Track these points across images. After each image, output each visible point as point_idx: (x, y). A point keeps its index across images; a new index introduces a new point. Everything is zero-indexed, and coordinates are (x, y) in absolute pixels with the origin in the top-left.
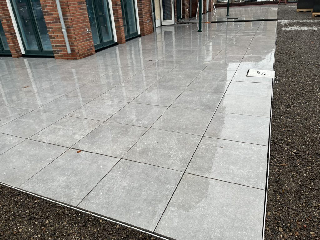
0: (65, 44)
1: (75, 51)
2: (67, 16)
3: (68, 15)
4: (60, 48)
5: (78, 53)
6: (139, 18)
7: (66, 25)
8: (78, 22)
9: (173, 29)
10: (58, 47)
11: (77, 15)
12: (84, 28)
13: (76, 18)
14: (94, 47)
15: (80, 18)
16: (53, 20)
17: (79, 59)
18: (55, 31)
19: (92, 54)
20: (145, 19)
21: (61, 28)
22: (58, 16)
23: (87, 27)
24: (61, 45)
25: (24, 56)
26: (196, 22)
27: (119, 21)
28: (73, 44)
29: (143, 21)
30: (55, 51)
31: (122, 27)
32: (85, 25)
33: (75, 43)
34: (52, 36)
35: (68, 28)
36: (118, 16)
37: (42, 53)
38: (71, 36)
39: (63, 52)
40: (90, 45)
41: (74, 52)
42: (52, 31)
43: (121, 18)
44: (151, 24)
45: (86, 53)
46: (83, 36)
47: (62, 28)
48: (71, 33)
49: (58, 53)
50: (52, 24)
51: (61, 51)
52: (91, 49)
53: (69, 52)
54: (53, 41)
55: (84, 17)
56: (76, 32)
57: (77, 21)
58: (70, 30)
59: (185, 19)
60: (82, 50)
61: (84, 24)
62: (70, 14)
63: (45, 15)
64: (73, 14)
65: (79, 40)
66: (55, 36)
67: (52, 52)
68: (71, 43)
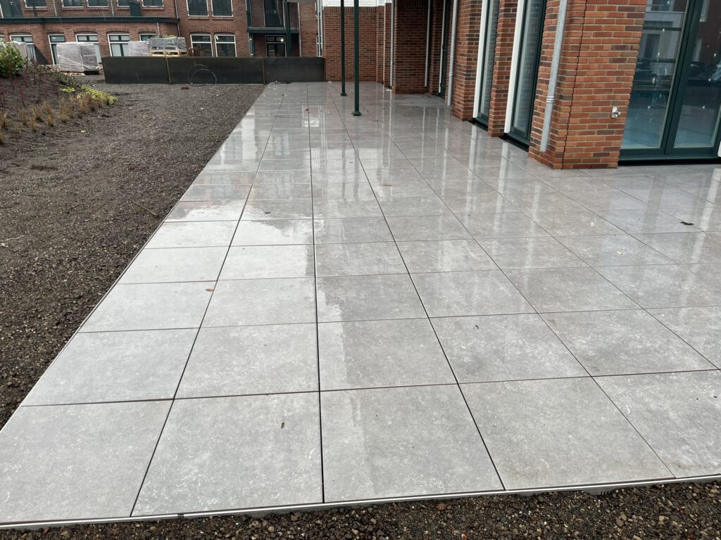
12: (608, 103)
14: (618, 152)
17: (557, 168)
25: (505, 137)
33: (563, 132)
37: (526, 139)
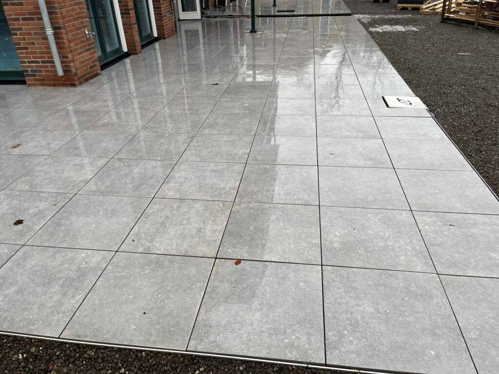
0: (52, 57)
1: (70, 71)
2: (54, 8)
3: (56, 5)
4: (36, 67)
5: (76, 74)
6: (154, 8)
7: (52, 24)
8: (71, 18)
9: (199, 26)
10: (34, 65)
11: (71, 5)
13: (68, 11)
15: (74, 10)
16: (24, 14)
18: (30, 34)
19: (97, 75)
20: (164, 10)
21: (44, 28)
22: (39, 8)
23: (84, 27)
24: (40, 60)
26: (232, 16)
27: (129, 14)
28: (67, 57)
29: (161, 14)
30: (27, 71)
31: (134, 24)
32: (82, 23)
34: (20, 45)
35: (55, 28)
36: (128, 6)
38: (63, 43)
39: (44, 73)
40: (93, 57)
41: (69, 73)
42: (21, 34)
43: (132, 9)
44: (172, 19)
45: (87, 74)
46: (82, 42)
47: (45, 30)
48: (62, 38)
49: (35, 76)
50: (22, 22)
51: (41, 71)
52: (95, 66)
53: (60, 73)
54: (22, 53)
55: (80, 8)
56: (70, 36)
57: (71, 15)
58: (61, 33)
59: (209, 9)
60: (82, 67)
61: (81, 20)
62: (59, 4)
63: (7, 4)
64: (64, 4)
65: (75, 50)
66: (28, 44)
67: (21, 73)
68: (63, 57)
